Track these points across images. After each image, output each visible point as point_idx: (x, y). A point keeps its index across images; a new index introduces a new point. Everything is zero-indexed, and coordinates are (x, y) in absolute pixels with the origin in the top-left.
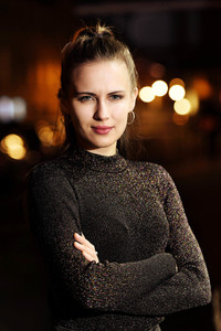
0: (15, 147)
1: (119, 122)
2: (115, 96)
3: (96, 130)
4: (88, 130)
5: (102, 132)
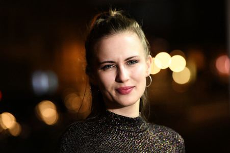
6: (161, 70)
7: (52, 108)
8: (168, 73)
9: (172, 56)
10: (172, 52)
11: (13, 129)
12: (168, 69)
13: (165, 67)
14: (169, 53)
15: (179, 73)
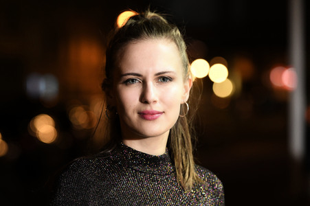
0: (45, 128)
1: (170, 106)
2: (163, 78)
3: (143, 115)
4: (134, 117)
5: (150, 117)
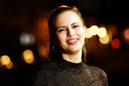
6: (93, 36)
7: (31, 54)
8: (97, 37)
9: (99, 28)
10: (99, 26)
11: (8, 65)
12: (97, 35)
13: (95, 34)
14: (98, 26)
15: (103, 38)
